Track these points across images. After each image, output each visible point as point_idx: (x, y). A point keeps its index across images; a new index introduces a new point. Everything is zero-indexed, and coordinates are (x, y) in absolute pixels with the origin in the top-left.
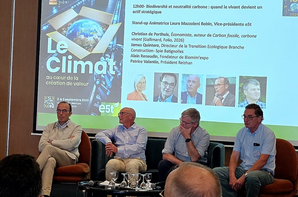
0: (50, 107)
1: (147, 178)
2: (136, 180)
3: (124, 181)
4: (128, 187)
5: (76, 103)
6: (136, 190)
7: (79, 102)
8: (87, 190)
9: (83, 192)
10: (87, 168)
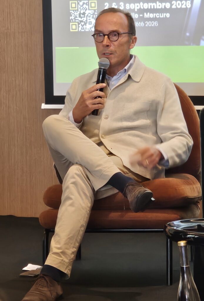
0: (87, 30)
5: (157, 15)
7: (164, 10)
8: (190, 239)
9: (181, 247)
10: (194, 186)
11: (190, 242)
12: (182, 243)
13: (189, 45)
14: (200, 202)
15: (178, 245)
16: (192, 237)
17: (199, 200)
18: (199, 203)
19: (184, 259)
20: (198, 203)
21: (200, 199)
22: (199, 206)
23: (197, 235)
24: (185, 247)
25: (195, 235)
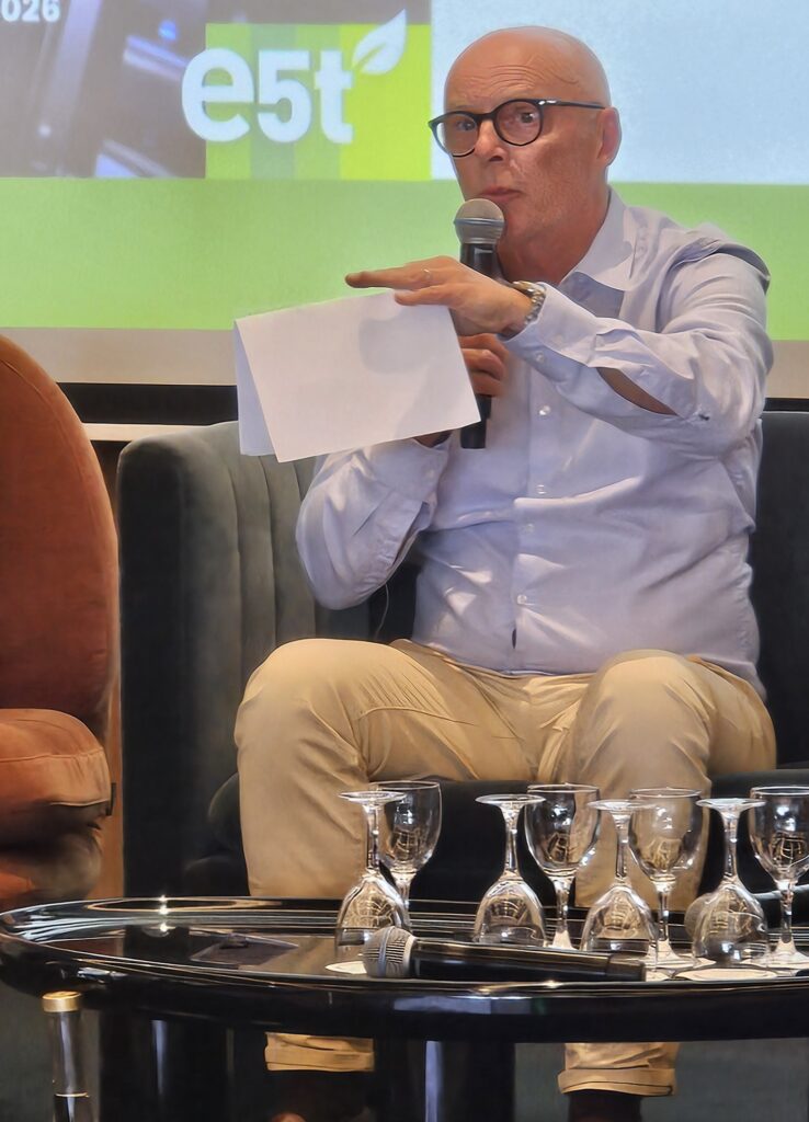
1: (766, 842)
2: (651, 869)
3: (511, 886)
4: (561, 943)
6: (652, 977)
8: (93, 986)
9: (56, 1016)
10: (82, 759)
11: (90, 995)
12: (61, 1002)
13: (50, 173)
14: (100, 825)
15: (47, 1010)
16: (102, 977)
17: (101, 815)
18: (99, 828)
19: (69, 1066)
20: (95, 829)
21: (103, 811)
22: (98, 840)
23: (118, 971)
24: (73, 1016)
25: (111, 969)
